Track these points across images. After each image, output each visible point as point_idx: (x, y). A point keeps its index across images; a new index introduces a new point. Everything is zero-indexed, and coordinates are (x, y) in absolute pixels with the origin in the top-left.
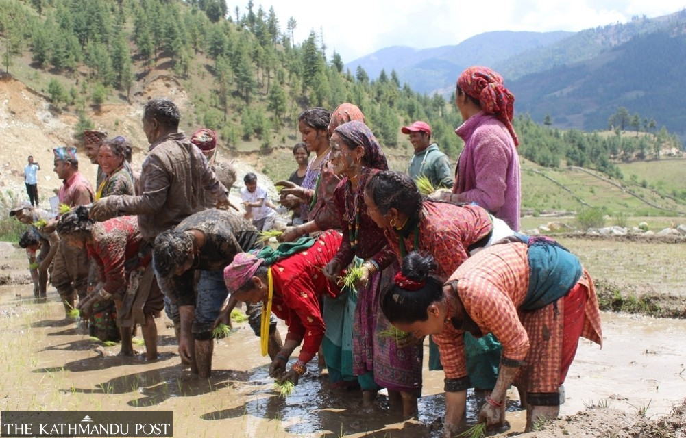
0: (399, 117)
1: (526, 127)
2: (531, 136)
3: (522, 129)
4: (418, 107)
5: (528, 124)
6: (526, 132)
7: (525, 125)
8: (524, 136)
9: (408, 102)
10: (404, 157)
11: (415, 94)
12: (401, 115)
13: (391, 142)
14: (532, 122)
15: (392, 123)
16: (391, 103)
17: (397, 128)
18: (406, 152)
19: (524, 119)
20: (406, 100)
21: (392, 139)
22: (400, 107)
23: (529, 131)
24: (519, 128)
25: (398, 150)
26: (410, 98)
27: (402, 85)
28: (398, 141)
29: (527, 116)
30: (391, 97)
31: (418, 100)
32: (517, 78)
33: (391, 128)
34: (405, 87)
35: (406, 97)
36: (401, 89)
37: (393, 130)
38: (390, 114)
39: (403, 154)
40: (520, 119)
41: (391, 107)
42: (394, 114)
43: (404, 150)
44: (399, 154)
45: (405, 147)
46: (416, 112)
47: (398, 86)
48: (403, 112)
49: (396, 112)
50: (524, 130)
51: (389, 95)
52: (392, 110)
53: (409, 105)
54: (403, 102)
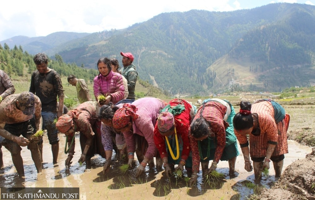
0: (23, 64)
1: (74, 68)
2: (76, 71)
3: (73, 69)
4: (31, 60)
5: (75, 67)
6: (74, 70)
7: (74, 67)
8: (74, 71)
9: (27, 58)
10: (26, 80)
11: (30, 55)
12: (24, 63)
13: (20, 74)
14: (76, 66)
15: (21, 67)
16: (20, 59)
17: (23, 68)
18: (27, 78)
19: (73, 65)
20: (26, 57)
21: (21, 73)
22: (23, 60)
23: (76, 70)
24: (72, 68)
25: (24, 77)
26: (28, 56)
27: (24, 51)
28: (23, 74)
29: (75, 64)
30: (19, 56)
31: (31, 57)
32: (70, 50)
33: (20, 68)
34: (25, 52)
35: (26, 56)
36: (24, 53)
37: (21, 69)
38: (19, 63)
39: (26, 79)
40: (72, 65)
41: (20, 60)
42: (21, 63)
43: (26, 77)
44: (24, 79)
45: (27, 76)
46: (30, 62)
47: (22, 52)
48: (25, 62)
49: (22, 62)
50: (74, 69)
51: (19, 55)
52: (20, 61)
53: (27, 60)
54: (25, 58)
